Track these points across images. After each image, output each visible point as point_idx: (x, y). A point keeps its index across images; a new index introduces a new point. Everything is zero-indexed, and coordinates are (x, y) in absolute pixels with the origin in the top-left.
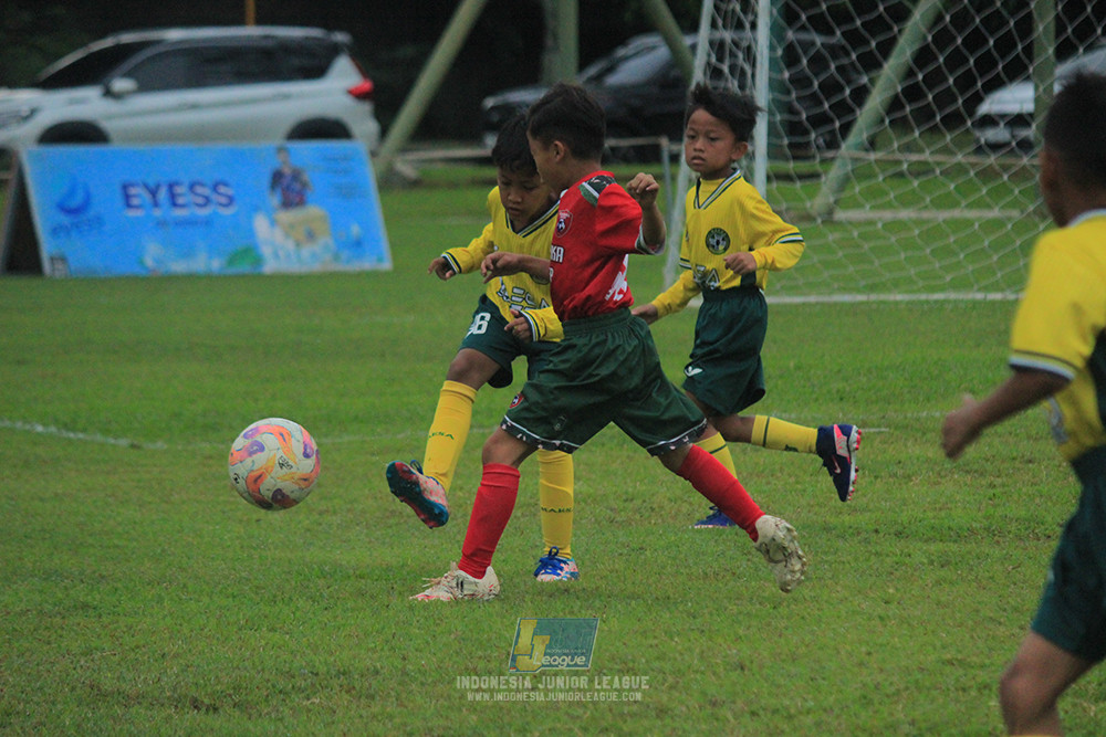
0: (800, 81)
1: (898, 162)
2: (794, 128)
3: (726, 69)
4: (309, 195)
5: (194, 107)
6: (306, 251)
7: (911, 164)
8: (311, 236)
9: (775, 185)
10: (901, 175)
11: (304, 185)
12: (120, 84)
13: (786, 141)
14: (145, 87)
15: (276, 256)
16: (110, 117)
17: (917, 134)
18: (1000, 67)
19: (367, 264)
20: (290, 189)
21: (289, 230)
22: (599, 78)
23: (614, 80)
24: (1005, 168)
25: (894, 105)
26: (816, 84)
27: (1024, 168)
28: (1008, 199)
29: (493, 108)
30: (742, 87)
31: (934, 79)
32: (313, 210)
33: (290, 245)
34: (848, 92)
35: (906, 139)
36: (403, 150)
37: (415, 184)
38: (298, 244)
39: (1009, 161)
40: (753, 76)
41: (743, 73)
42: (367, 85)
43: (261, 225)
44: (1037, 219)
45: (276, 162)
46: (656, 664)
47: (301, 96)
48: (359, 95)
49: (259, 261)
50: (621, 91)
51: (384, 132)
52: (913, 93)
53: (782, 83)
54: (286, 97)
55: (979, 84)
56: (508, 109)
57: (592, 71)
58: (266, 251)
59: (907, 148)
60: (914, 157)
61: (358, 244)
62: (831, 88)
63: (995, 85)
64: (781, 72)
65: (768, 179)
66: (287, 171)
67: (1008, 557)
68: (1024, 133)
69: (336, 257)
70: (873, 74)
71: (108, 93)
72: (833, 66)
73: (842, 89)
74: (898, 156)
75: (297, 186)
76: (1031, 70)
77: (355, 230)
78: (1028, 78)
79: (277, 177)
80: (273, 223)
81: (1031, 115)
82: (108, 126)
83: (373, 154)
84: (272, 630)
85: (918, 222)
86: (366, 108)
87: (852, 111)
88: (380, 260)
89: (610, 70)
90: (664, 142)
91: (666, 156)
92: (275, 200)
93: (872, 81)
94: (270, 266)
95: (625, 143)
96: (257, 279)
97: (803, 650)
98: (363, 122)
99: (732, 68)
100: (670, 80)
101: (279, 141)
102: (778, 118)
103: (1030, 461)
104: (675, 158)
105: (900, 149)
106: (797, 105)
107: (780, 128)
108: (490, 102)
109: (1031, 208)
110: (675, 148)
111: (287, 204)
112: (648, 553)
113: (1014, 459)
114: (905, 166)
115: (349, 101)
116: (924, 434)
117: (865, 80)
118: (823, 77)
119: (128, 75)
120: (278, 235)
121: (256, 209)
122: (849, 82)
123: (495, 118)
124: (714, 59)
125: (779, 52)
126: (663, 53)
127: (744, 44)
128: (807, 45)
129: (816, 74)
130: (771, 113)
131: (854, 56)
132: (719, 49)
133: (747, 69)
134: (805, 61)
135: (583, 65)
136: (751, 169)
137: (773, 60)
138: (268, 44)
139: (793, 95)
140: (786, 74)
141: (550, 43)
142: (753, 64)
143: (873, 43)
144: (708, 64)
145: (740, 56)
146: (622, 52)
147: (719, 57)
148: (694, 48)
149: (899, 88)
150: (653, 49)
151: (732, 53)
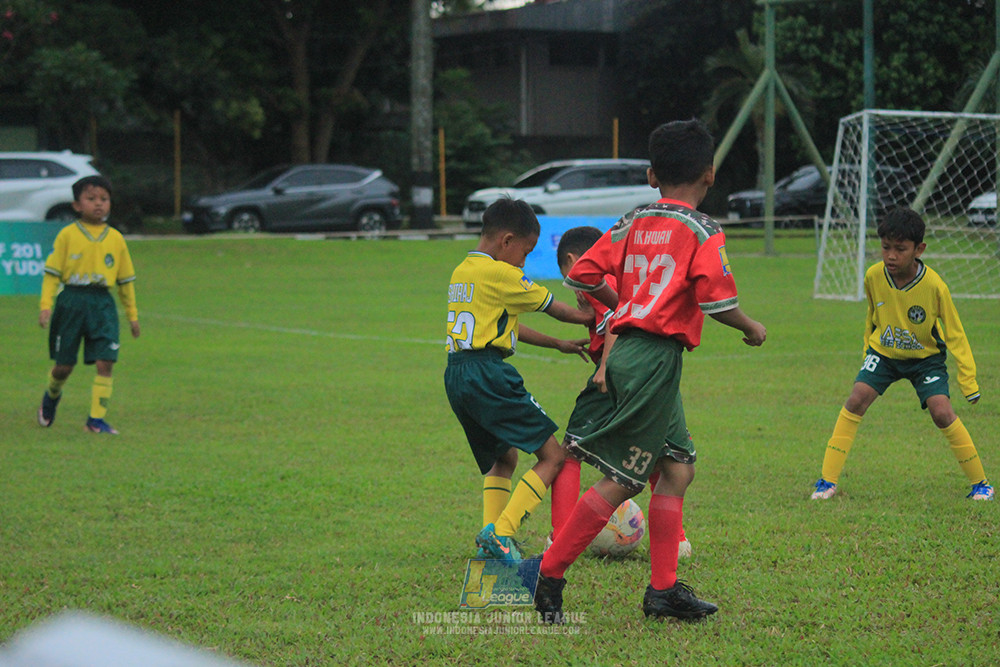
0: (882, 189)
2: (879, 212)
3: (846, 182)
5: (588, 198)
7: (936, 231)
9: (869, 240)
12: (552, 186)
13: (875, 218)
14: (564, 188)
16: (547, 203)
17: (939, 216)
18: (980, 185)
22: (785, 187)
23: (792, 188)
24: (982, 234)
25: (929, 202)
26: (890, 191)
27: (991, 234)
28: (984, 249)
29: (733, 200)
30: (854, 191)
31: (948, 189)
34: (905, 195)
35: (934, 219)
39: (983, 231)
40: (859, 186)
41: (854, 185)
46: (805, 473)
47: (639, 193)
50: (796, 193)
52: (937, 196)
53: (873, 190)
54: (632, 194)
55: (970, 193)
56: (741, 202)
57: (782, 183)
59: (936, 223)
60: (937, 228)
62: (897, 193)
63: (977, 193)
64: (873, 184)
65: (867, 237)
68: (991, 217)
70: (919, 186)
71: (546, 191)
72: (898, 183)
73: (902, 193)
76: (994, 187)
78: (993, 191)
81: (995, 209)
82: (545, 207)
85: (939, 260)
87: (907, 204)
89: (791, 182)
90: (816, 218)
91: (816, 226)
93: (918, 190)
95: (797, 218)
97: (877, 468)
99: (849, 182)
100: (820, 189)
102: (871, 207)
104: (821, 226)
105: (931, 223)
106: (881, 201)
107: (872, 212)
108: (731, 198)
109: (994, 254)
110: (821, 221)
112: (803, 419)
114: (933, 232)
117: (914, 189)
118: (894, 187)
119: (557, 182)
122: (906, 190)
123: (734, 205)
124: (840, 178)
125: (872, 175)
126: (816, 175)
127: (855, 171)
128: (886, 172)
129: (890, 186)
130: (868, 204)
131: (909, 178)
132: (843, 173)
133: (857, 182)
134: (885, 180)
135: (777, 180)
136: (857, 232)
137: (869, 179)
138: (624, 168)
139: (879, 196)
140: (876, 186)
141: (761, 169)
142: (859, 181)
143: (918, 172)
144: (837, 181)
145: (853, 177)
146: (796, 174)
147: (843, 177)
148: (831, 173)
149: (931, 194)
150: (811, 173)
151: (849, 175)
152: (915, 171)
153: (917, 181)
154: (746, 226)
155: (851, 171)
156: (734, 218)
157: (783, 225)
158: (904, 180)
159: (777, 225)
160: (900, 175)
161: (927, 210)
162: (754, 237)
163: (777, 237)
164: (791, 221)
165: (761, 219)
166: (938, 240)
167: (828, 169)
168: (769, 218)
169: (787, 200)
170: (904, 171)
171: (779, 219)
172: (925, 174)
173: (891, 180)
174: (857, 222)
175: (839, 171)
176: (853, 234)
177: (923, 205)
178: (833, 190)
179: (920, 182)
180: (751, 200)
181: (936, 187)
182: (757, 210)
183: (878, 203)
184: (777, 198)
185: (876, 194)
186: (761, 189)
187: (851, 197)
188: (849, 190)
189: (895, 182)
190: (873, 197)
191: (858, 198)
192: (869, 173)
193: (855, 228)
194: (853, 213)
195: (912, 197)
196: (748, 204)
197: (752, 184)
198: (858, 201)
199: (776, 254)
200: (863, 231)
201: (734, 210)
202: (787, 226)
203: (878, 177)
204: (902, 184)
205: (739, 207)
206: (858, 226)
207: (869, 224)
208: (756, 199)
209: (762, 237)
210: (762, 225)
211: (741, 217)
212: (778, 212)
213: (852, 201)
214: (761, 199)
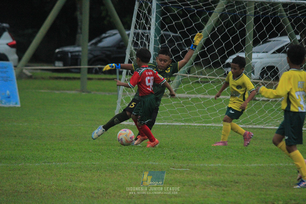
1: (197, 78)
3: (139, 42)
7: (202, 79)
10: (198, 82)
17: (204, 68)
19: (11, 105)
22: (96, 44)
23: (100, 45)
36: (26, 65)
37: (30, 77)
42: (14, 42)
48: (11, 46)
53: (159, 48)
55: (226, 52)
56: (65, 53)
59: (201, 73)
61: (9, 97)
62: (175, 51)
64: (158, 45)
72: (176, 44)
74: (197, 76)
77: (8, 93)
78: (243, 51)
83: (15, 66)
85: (203, 99)
86: (14, 50)
88: (16, 103)
89: (100, 41)
91: (118, 72)
98: (13, 55)
99: (141, 43)
105: (198, 73)
108: (57, 50)
114: (199, 79)
115: (7, 47)
117: (187, 49)
118: (173, 47)
122: (181, 50)
123: (59, 56)
125: (158, 38)
126: (118, 36)
127: (146, 35)
128: (167, 36)
131: (183, 41)
132: (137, 35)
133: (146, 43)
134: (166, 41)
135: (90, 40)
140: (160, 46)
141: (79, 31)
144: (133, 41)
145: (145, 39)
146: (104, 35)
147: (137, 40)
148: (129, 35)
149: (198, 53)
150: (115, 34)
152: (188, 36)
154: (67, 71)
155: (143, 34)
156: (59, 65)
157: (94, 71)
158: (180, 42)
159: (90, 71)
160: (177, 39)
161: (195, 64)
162: (74, 79)
163: (89, 79)
165: (78, 67)
167: (127, 33)
168: (85, 66)
169: (98, 53)
170: (180, 36)
171: (91, 67)
173: (171, 42)
175: (134, 34)
178: (130, 48)
180: (71, 52)
181: (202, 48)
182: (75, 60)
184: (91, 52)
186: (79, 46)
192: (155, 37)
196: (70, 55)
197: (73, 43)
199: (89, 92)
201: (59, 60)
203: (162, 40)
204: (178, 45)
205: (63, 57)
208: (75, 52)
209: (79, 79)
210: (79, 71)
211: (64, 65)
212: (90, 62)
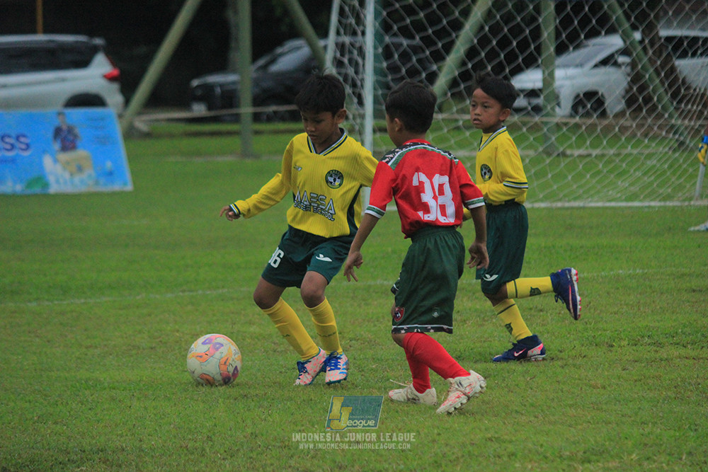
0: (393, 69)
1: (457, 120)
3: (346, 60)
4: (79, 143)
5: (4, 86)
6: (77, 179)
7: (465, 121)
8: (80, 169)
9: (378, 135)
10: (458, 128)
11: (76, 136)
15: (57, 182)
18: (520, 59)
19: (117, 187)
20: (66, 139)
21: (66, 165)
22: (265, 67)
23: (275, 68)
24: (524, 124)
25: (454, 83)
26: (404, 70)
27: (536, 124)
28: (527, 143)
29: (198, 86)
30: (357, 72)
31: (479, 66)
32: (81, 153)
33: (67, 175)
34: (424, 75)
35: (460, 106)
36: (139, 113)
37: (148, 135)
38: (71, 175)
39: (526, 119)
40: (364, 65)
41: (357, 64)
42: (116, 72)
43: (48, 162)
44: (545, 156)
45: (57, 122)
48: (111, 78)
49: (46, 185)
50: (281, 75)
51: (127, 101)
52: (465, 76)
53: (382, 70)
54: (63, 80)
55: (507, 70)
56: (209, 88)
57: (261, 62)
58: (51, 179)
59: (464, 111)
61: (111, 173)
62: (413, 73)
63: (517, 70)
64: (381, 63)
65: (374, 131)
66: (64, 127)
67: (527, 372)
68: (535, 101)
69: (97, 183)
70: (440, 64)
72: (414, 59)
73: (419, 73)
74: (457, 116)
75: (71, 138)
76: (540, 61)
77: (109, 165)
78: (538, 66)
79: (58, 132)
80: (56, 161)
81: (540, 90)
83: (120, 116)
84: (56, 423)
86: (115, 87)
88: (125, 184)
89: (273, 61)
92: (57, 146)
93: (439, 69)
94: (53, 189)
95: (282, 108)
96: (46, 197)
98: (114, 96)
99: (350, 60)
101: (59, 108)
102: (380, 92)
103: (541, 310)
105: (458, 112)
106: (392, 84)
107: (381, 99)
108: (195, 83)
109: (541, 149)
111: (64, 149)
113: (531, 309)
114: (461, 123)
115: (104, 82)
116: (474, 293)
117: (435, 67)
118: (409, 65)
120: (58, 169)
121: (44, 152)
122: (425, 69)
123: (199, 93)
124: (338, 55)
125: (380, 50)
126: (305, 51)
127: (357, 45)
128: (398, 46)
129: (404, 64)
130: (375, 89)
131: (428, 53)
132: (341, 47)
133: (360, 61)
134: (396, 56)
135: (255, 59)
136: (362, 126)
137: (376, 56)
138: (52, 45)
139: (390, 78)
140: (385, 65)
141: (233, 45)
142: (364, 58)
143: (440, 45)
144: (335, 58)
145: (355, 52)
146: (279, 50)
147: (342, 55)
148: (325, 47)
149: (457, 73)
150: (298, 48)
151: (350, 52)
152: (436, 44)
153: (439, 57)
154: (215, 120)
155: (352, 45)
156: (199, 109)
157: (265, 117)
158: (422, 56)
159: (257, 118)
160: (416, 49)
161: (452, 95)
162: (229, 133)
163: (257, 133)
164: (275, 112)
165: (234, 111)
166: (468, 133)
167: (321, 43)
168: (246, 110)
169: (268, 84)
170: (421, 43)
171: (259, 110)
172: (448, 48)
173: (405, 56)
174: (361, 112)
175: (337, 44)
176: (357, 128)
177: (446, 88)
179: (443, 59)
180: (221, 85)
181: (464, 64)
182: (229, 98)
183: (388, 87)
184: (256, 82)
185: (386, 76)
186: (234, 71)
187: (353, 80)
188: (351, 71)
189: (410, 59)
190: (381, 78)
191: (362, 80)
192: (375, 48)
193: (358, 121)
194: (355, 100)
195: (432, 77)
196: (218, 90)
197: (222, 65)
198: (362, 86)
199: (256, 156)
200: (369, 123)
201: (199, 99)
202: (270, 118)
203: (387, 54)
204: (419, 61)
205: (206, 96)
206: (363, 117)
207: (377, 114)
208: (229, 84)
209: (238, 133)
210: (236, 118)
211: (210, 108)
212: (258, 101)
213: (354, 85)
214: (234, 83)
